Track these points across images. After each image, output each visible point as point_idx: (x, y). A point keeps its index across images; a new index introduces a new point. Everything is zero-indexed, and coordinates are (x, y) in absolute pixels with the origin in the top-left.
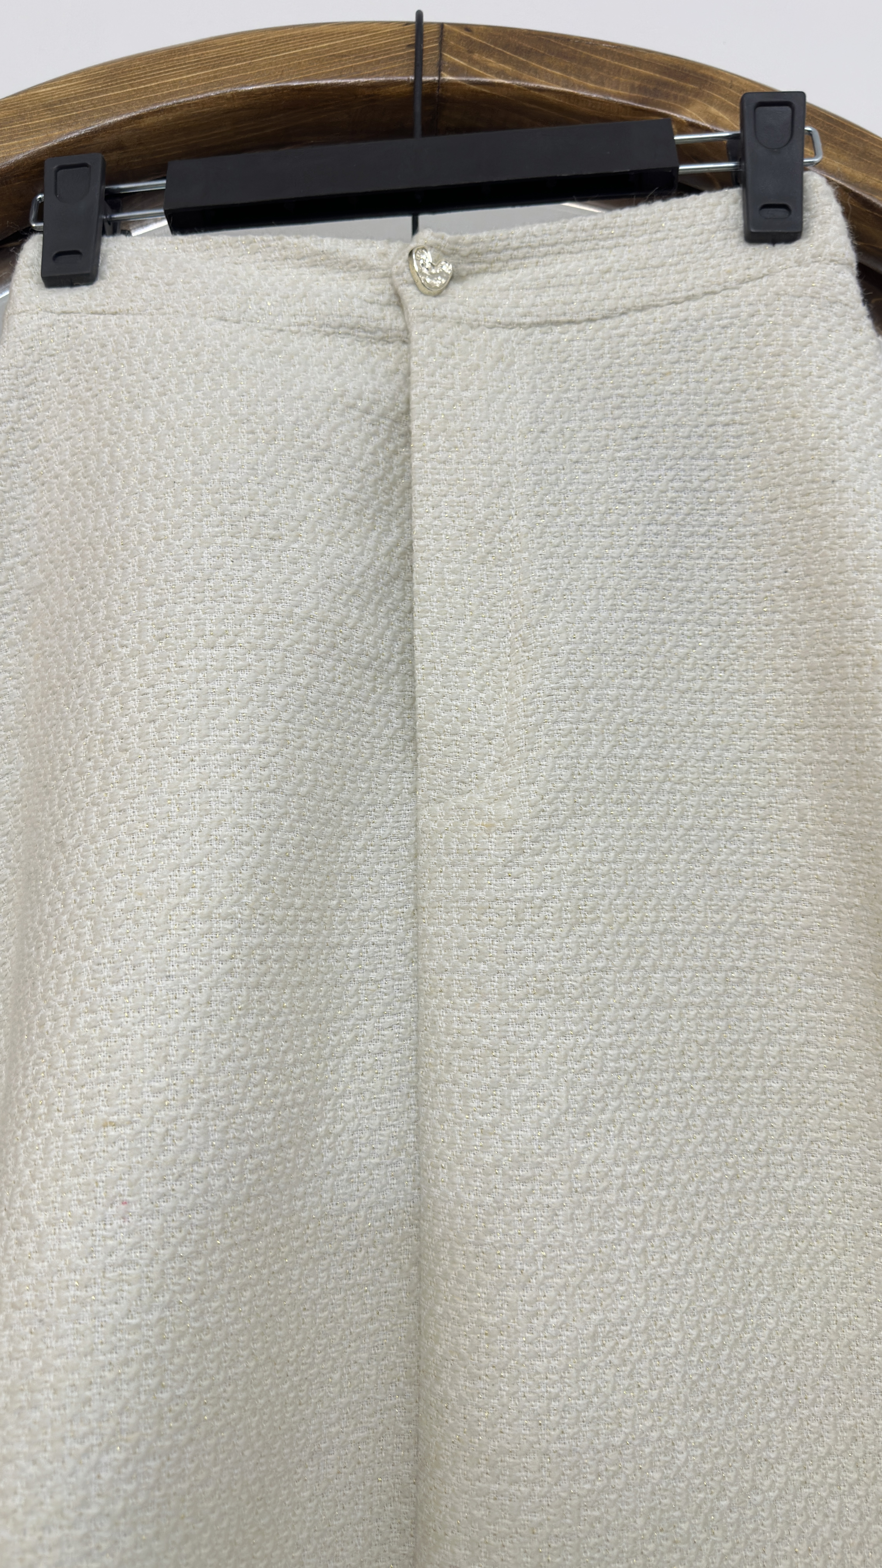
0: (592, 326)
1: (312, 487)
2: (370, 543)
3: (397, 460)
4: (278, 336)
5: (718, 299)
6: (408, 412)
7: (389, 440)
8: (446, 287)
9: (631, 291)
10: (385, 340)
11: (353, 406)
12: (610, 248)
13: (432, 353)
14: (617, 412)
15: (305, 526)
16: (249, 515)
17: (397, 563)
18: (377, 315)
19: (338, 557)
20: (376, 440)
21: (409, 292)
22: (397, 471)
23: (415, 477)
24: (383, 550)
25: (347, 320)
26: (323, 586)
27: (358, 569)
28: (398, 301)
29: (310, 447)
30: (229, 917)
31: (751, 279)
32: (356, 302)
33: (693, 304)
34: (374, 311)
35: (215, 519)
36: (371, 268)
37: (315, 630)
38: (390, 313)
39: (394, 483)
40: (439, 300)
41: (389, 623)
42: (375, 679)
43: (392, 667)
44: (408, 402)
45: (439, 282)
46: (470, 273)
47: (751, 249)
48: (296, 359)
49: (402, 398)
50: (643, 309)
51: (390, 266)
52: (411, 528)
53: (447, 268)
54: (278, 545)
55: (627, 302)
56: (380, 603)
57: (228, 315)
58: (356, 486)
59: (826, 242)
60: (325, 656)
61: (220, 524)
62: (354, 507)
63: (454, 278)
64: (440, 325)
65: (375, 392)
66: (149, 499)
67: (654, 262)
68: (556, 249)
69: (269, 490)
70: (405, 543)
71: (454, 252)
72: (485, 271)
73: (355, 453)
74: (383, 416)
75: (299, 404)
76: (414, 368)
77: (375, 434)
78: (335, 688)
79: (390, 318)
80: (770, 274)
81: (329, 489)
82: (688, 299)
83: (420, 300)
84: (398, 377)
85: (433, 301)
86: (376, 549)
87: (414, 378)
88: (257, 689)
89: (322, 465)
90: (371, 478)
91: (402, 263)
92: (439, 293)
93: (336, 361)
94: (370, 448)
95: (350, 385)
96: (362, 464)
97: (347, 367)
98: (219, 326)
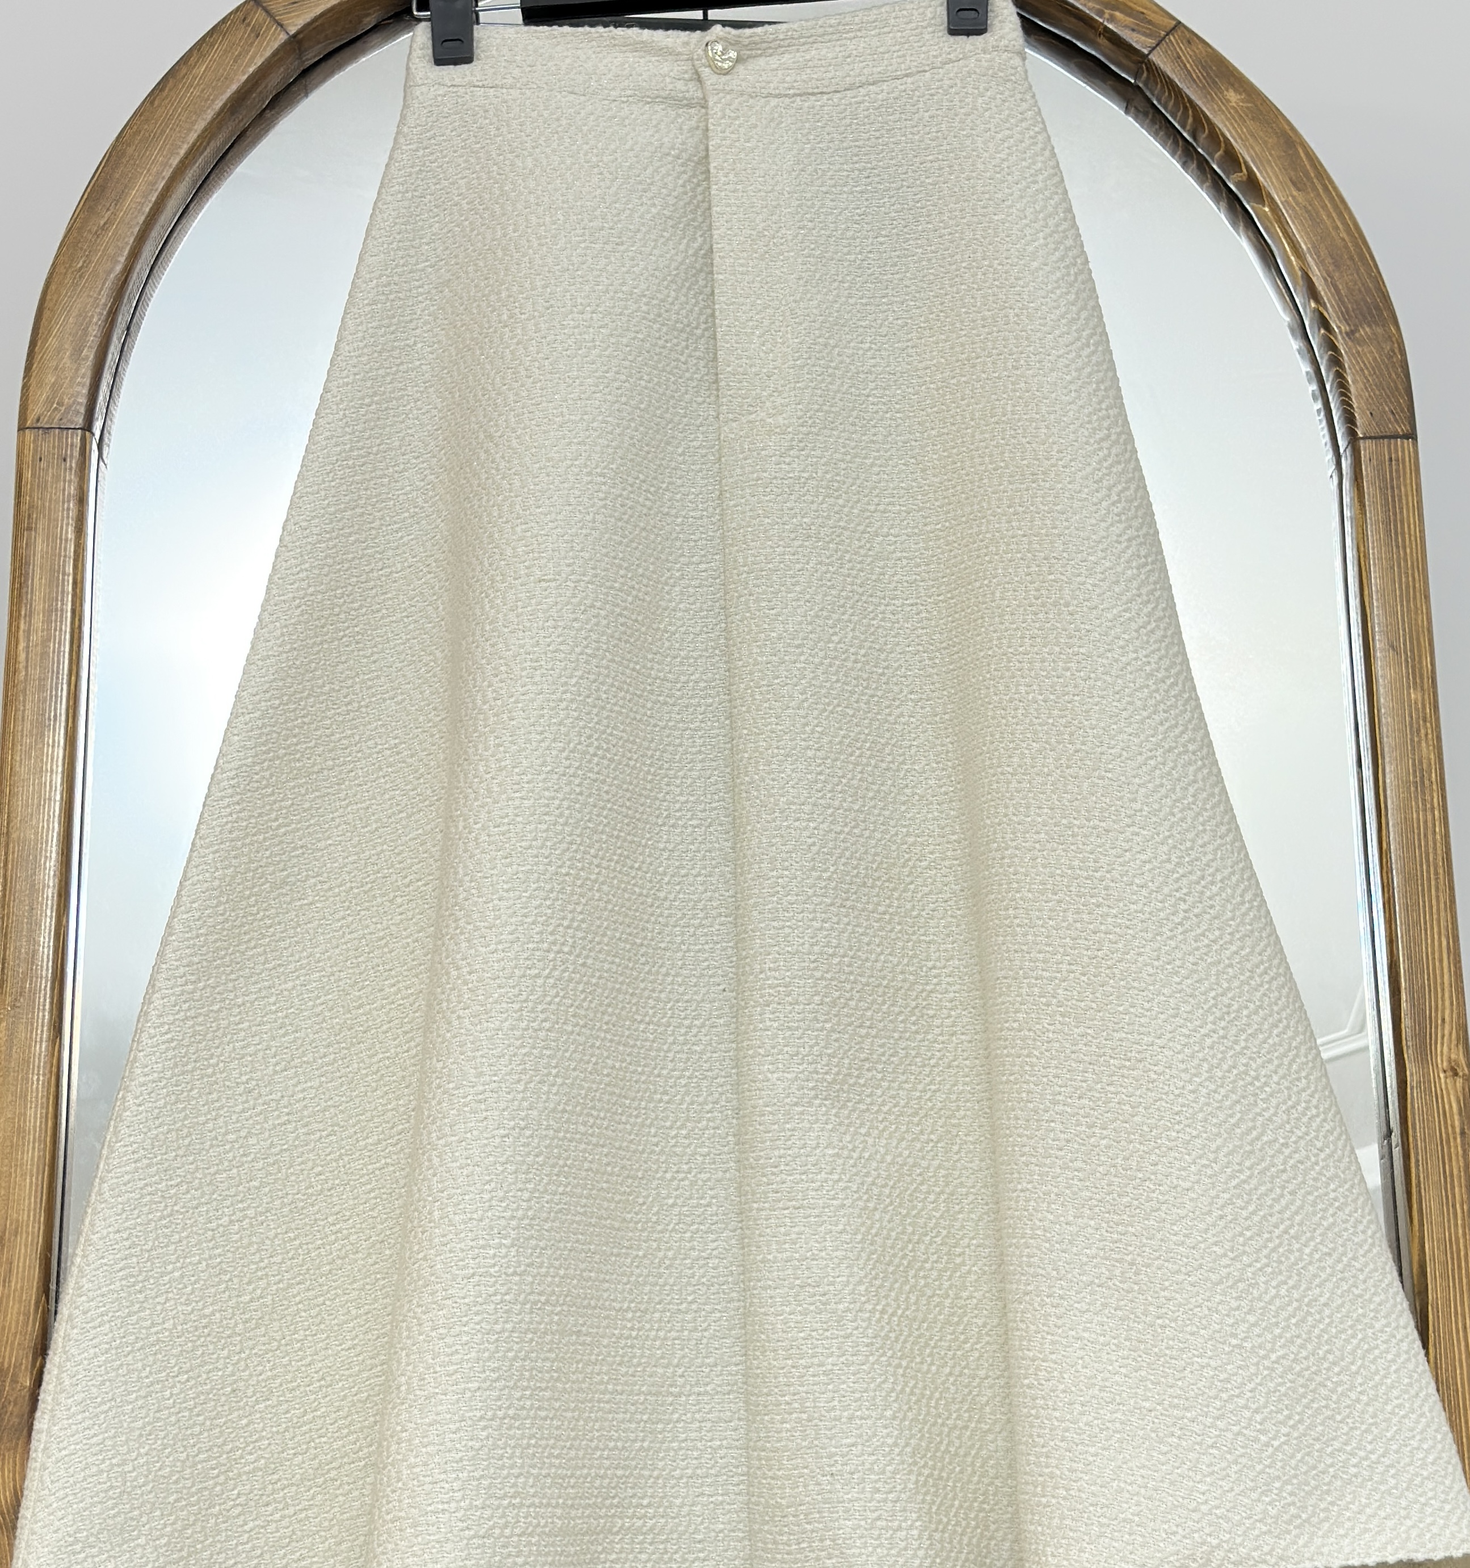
0: (838, 95)
1: (642, 209)
2: (682, 247)
3: (700, 189)
4: (613, 105)
5: (928, 74)
6: (707, 156)
7: (694, 176)
8: (733, 67)
9: (865, 71)
10: (689, 106)
11: (668, 154)
12: (851, 39)
13: (723, 117)
14: (855, 159)
15: (639, 236)
16: (602, 229)
17: (701, 261)
18: (684, 88)
19: (661, 256)
20: (685, 176)
21: (706, 72)
22: (700, 198)
23: (714, 202)
24: (691, 252)
25: (663, 94)
26: (652, 275)
27: (674, 265)
28: (698, 79)
29: (640, 183)
30: (603, 475)
31: (951, 61)
32: (668, 80)
33: (909, 80)
34: (680, 85)
35: (579, 232)
36: (679, 54)
37: (647, 304)
38: (691, 85)
39: (698, 207)
40: (728, 77)
41: (697, 302)
42: (687, 340)
43: (699, 332)
44: (707, 150)
45: (726, 65)
46: (749, 57)
47: (952, 39)
48: (627, 122)
49: (702, 147)
50: (874, 83)
51: (692, 53)
52: (711, 236)
53: (733, 54)
54: (622, 248)
55: (863, 79)
56: (689, 289)
57: (576, 90)
58: (672, 208)
59: (1002, 37)
60: (655, 321)
61: (583, 235)
62: (670, 223)
63: (739, 60)
64: (728, 97)
65: (683, 143)
66: (533, 219)
67: (881, 50)
68: (811, 40)
69: (614, 212)
70: (706, 247)
71: (737, 43)
72: (761, 55)
73: (671, 186)
74: (689, 160)
75: (631, 154)
76: (711, 127)
77: (685, 172)
78: (661, 343)
79: (693, 91)
80: (965, 58)
81: (654, 210)
82: (907, 75)
83: (714, 78)
84: (699, 132)
85: (724, 79)
86: (686, 251)
87: (710, 134)
88: (613, 340)
89: (649, 194)
90: (682, 203)
91: (700, 52)
92: (727, 72)
93: (654, 122)
94: (681, 182)
95: (666, 140)
96: (675, 194)
97: (662, 126)
98: (571, 97)
